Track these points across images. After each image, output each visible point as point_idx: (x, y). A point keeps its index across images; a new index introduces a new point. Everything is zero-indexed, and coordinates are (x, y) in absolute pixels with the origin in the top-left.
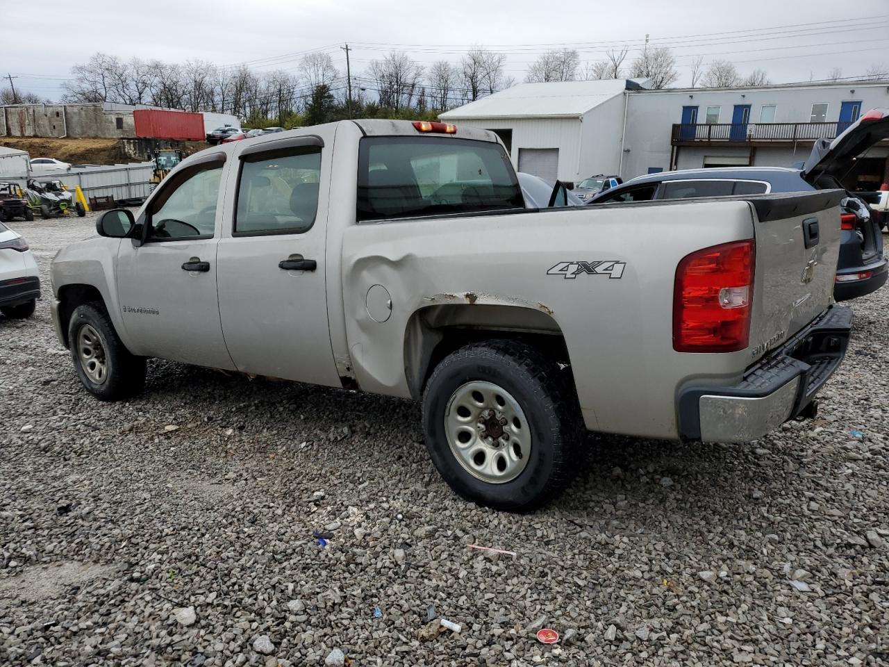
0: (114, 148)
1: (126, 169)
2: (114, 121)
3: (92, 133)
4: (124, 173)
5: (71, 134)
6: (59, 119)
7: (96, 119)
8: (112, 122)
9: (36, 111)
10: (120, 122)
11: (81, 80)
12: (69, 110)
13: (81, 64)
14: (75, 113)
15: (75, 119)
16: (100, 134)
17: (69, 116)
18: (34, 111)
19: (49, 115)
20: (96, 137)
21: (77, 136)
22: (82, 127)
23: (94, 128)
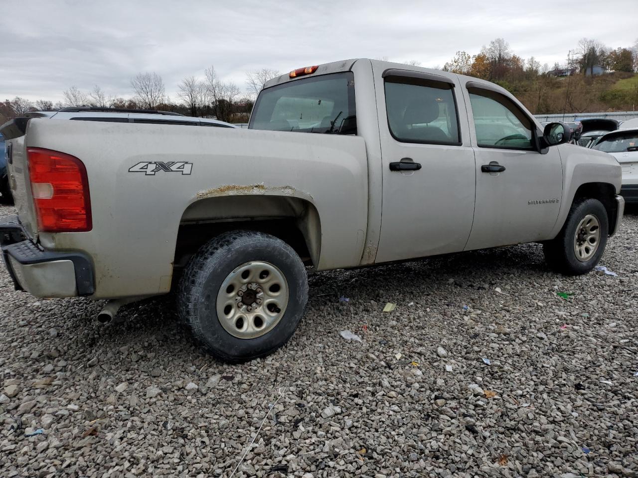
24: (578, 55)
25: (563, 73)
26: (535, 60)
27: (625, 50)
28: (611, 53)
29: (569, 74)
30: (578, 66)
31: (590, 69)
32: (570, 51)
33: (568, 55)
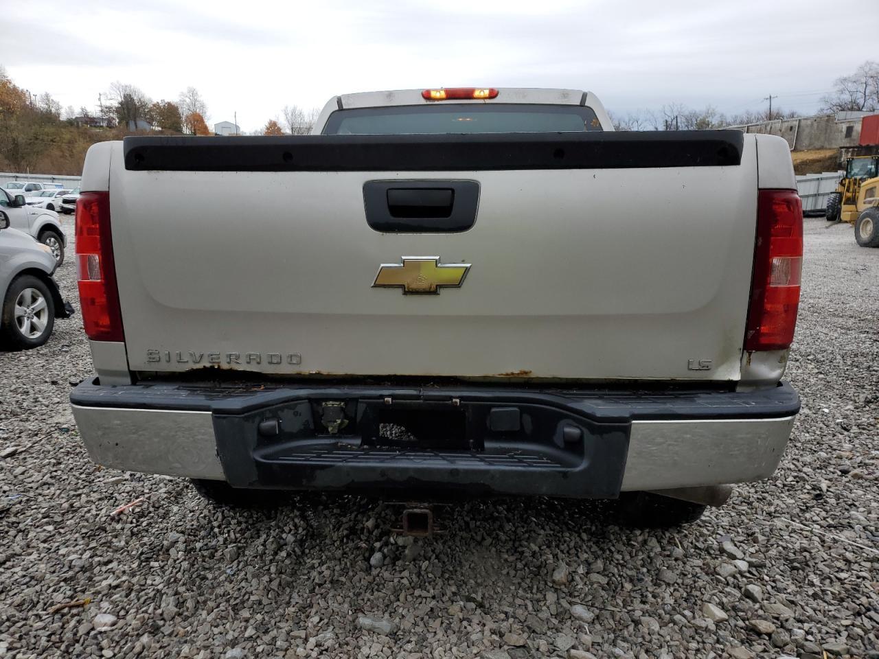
0: (830, 158)
1: (818, 179)
2: (844, 130)
3: (818, 144)
4: (815, 183)
5: (798, 147)
6: (791, 132)
7: (826, 130)
8: (842, 131)
9: (773, 127)
10: (850, 130)
11: (842, 92)
12: (803, 123)
13: (845, 75)
14: (807, 126)
15: (807, 130)
16: (826, 145)
17: (800, 130)
18: (771, 128)
19: (783, 130)
20: (822, 148)
21: (804, 148)
22: (811, 139)
23: (822, 139)
24: (112, 102)
25: (96, 122)
26: (51, 98)
27: (169, 104)
28: (154, 105)
29: (105, 124)
30: (114, 116)
31: (133, 122)
32: (100, 95)
33: (99, 99)
